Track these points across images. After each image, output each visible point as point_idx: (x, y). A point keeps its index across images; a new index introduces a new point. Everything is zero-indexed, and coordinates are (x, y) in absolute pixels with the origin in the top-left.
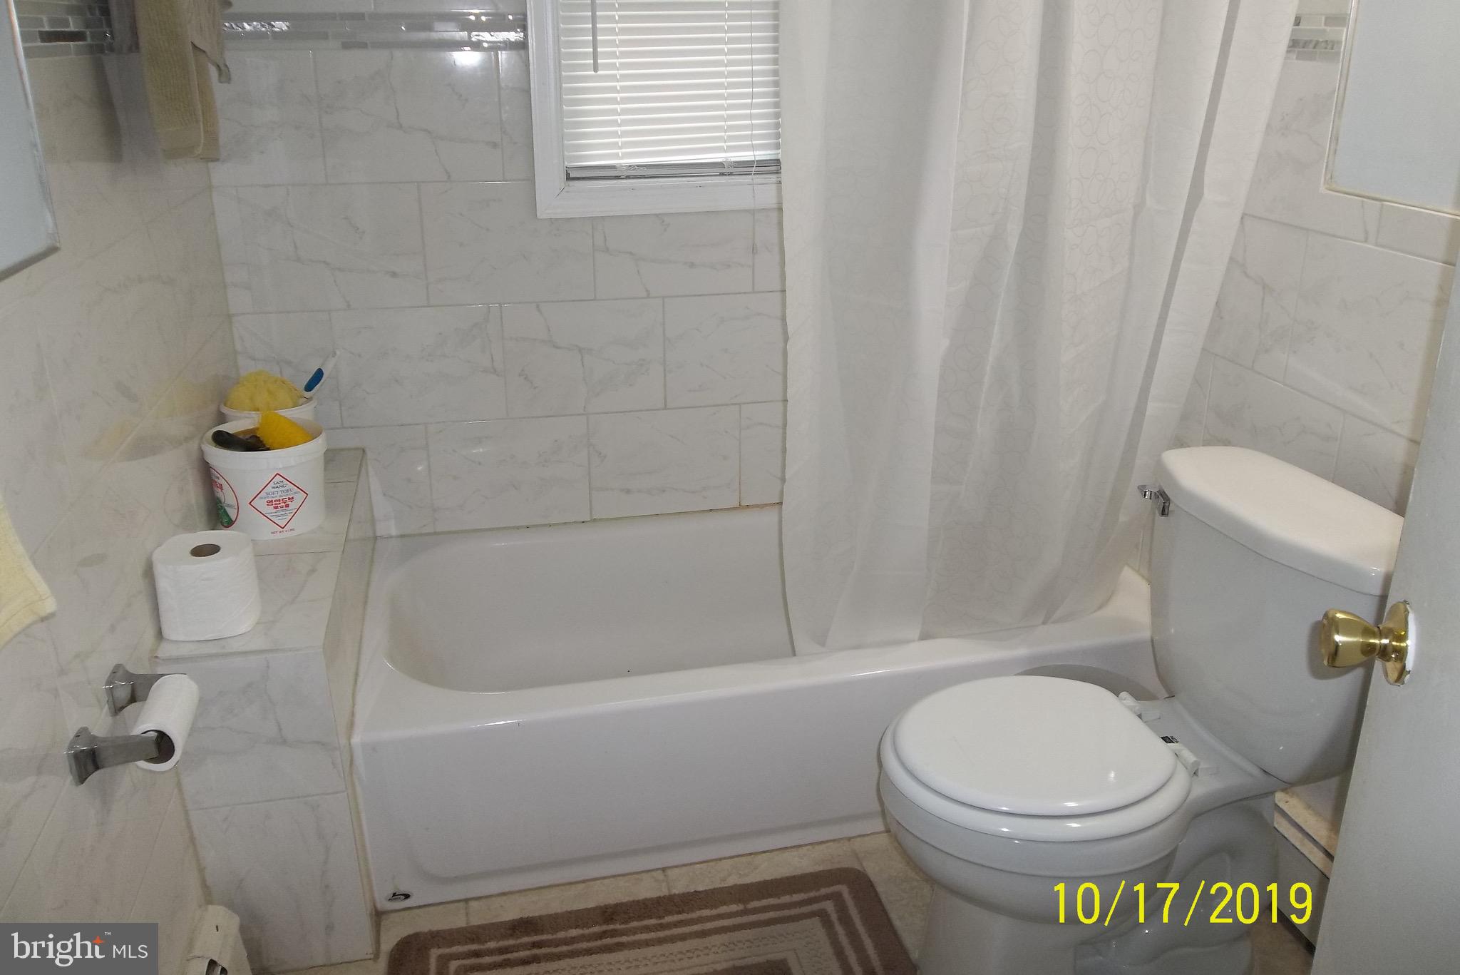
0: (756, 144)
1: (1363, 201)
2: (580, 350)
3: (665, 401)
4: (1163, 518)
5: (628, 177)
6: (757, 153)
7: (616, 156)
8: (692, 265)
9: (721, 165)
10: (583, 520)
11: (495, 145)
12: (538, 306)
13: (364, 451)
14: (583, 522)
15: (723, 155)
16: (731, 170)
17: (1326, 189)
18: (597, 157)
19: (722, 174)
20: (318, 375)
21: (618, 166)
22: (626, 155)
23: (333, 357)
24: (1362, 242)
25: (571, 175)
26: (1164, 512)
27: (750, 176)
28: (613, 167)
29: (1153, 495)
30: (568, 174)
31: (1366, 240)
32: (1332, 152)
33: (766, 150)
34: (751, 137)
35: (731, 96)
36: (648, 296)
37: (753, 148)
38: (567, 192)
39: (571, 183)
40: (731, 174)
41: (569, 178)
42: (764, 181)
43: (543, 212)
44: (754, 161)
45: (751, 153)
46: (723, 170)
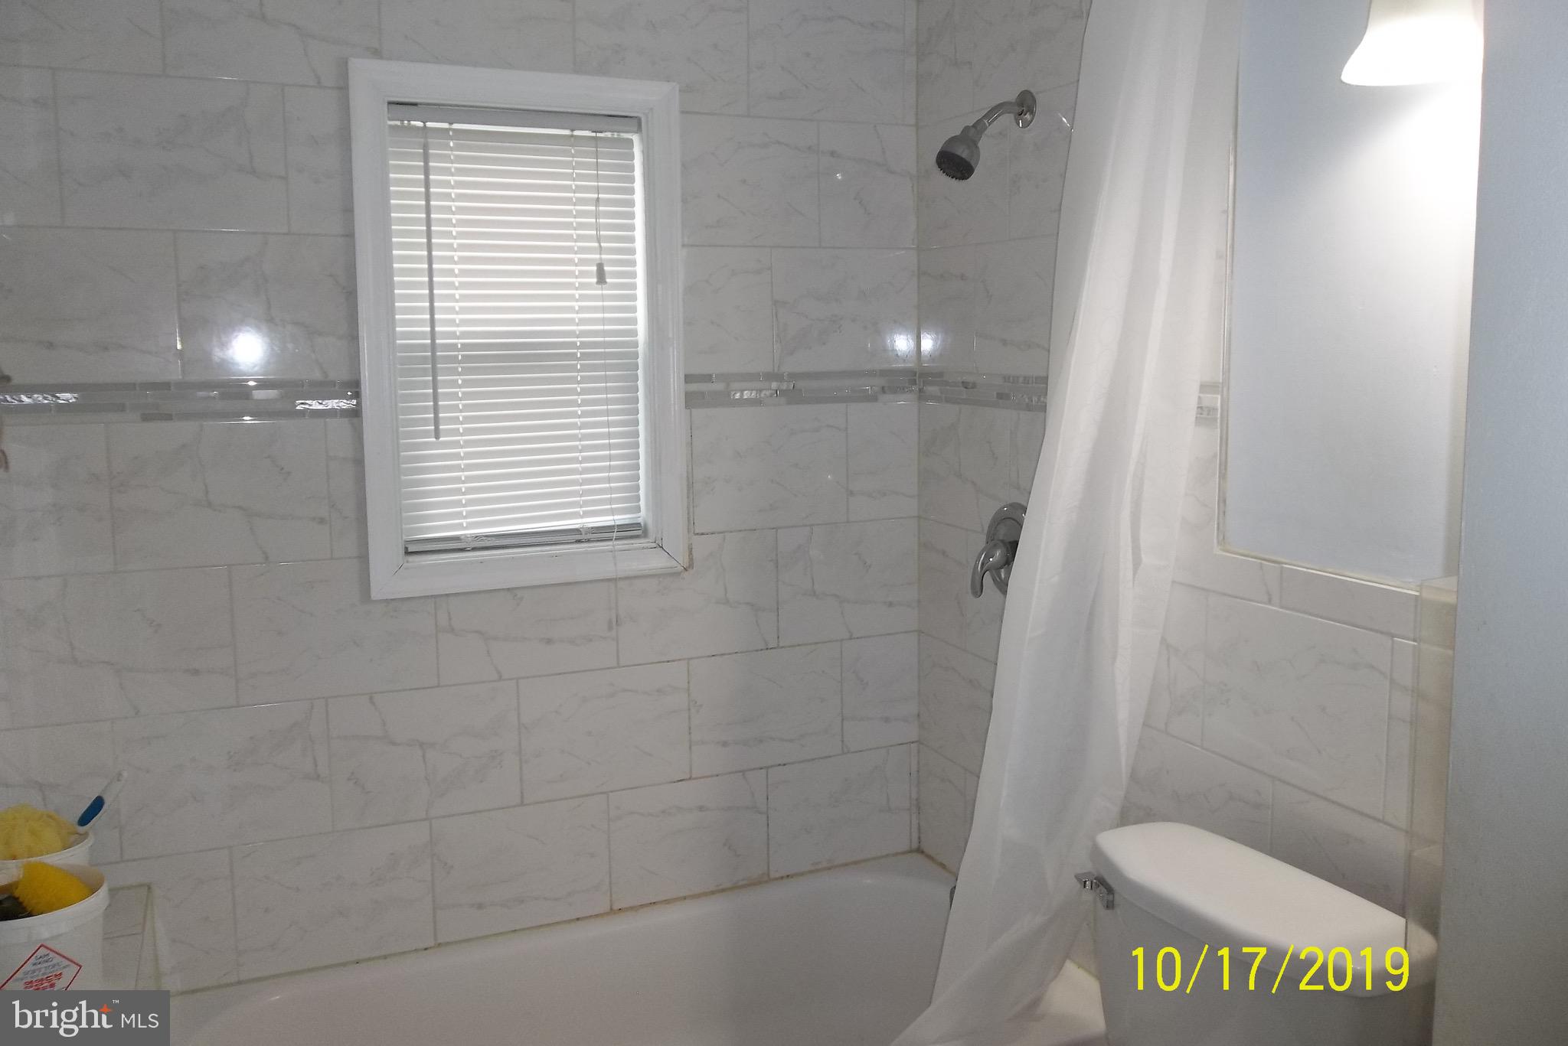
0: (615, 509)
1: (1261, 563)
2: (422, 745)
3: (522, 797)
4: (1108, 911)
5: (474, 549)
6: (616, 517)
7: (460, 527)
8: (549, 641)
9: (577, 531)
10: (425, 947)
11: (322, 521)
12: (371, 698)
13: (149, 888)
14: (426, 949)
15: (579, 521)
16: (589, 536)
17: (1221, 550)
18: (439, 529)
19: (579, 541)
20: (97, 805)
21: (462, 537)
22: (470, 526)
23: (119, 780)
24: (1265, 603)
25: (410, 550)
26: (1110, 905)
27: (610, 543)
28: (457, 539)
29: (1094, 885)
30: (406, 548)
31: (1270, 602)
32: (1221, 513)
33: (626, 514)
34: (611, 501)
35: (586, 460)
36: (500, 678)
37: (613, 512)
38: (407, 569)
39: (411, 558)
40: (588, 541)
41: (407, 553)
42: (626, 547)
43: (376, 594)
44: (614, 526)
45: (611, 518)
46: (577, 536)
